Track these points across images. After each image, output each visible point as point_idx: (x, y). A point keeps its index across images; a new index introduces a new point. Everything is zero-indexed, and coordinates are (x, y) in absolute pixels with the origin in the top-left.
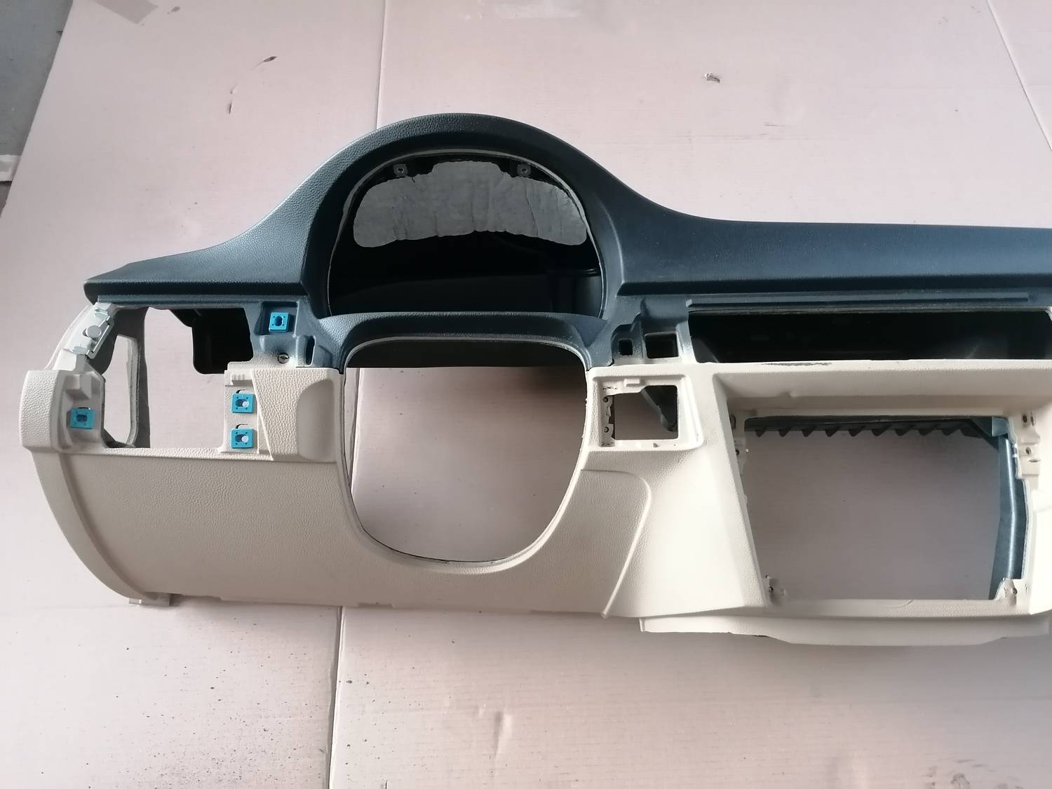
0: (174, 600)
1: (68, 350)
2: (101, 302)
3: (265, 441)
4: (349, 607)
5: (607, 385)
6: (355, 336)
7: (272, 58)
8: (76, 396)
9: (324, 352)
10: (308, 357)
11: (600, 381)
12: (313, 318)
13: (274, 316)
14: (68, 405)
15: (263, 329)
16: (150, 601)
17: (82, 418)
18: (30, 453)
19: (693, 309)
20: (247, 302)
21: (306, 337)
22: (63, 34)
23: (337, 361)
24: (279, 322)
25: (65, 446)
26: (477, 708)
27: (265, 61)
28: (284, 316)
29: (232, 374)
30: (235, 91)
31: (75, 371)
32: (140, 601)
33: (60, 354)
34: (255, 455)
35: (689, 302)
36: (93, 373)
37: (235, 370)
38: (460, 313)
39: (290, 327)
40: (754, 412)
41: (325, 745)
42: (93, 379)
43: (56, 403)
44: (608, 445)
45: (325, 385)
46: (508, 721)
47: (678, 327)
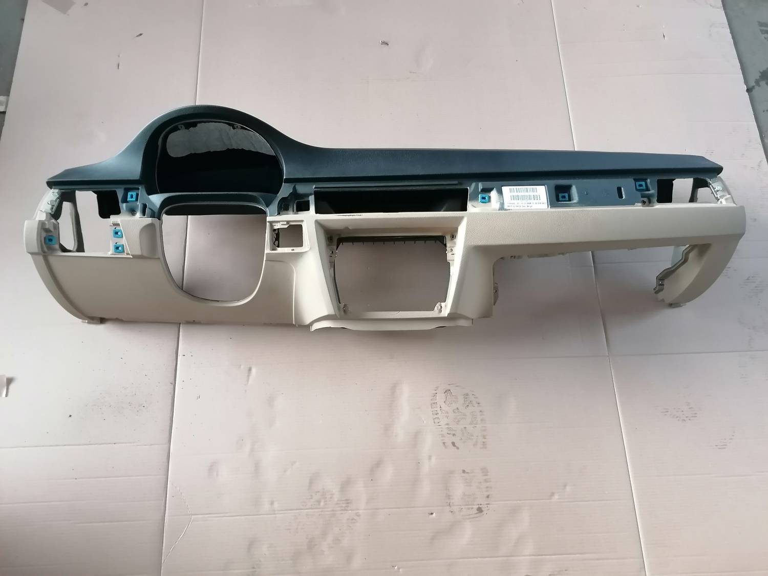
0: (102, 321)
1: (41, 211)
2: (54, 189)
3: (127, 249)
4: (183, 323)
5: (274, 224)
6: (164, 203)
7: (141, 34)
8: (47, 231)
9: (150, 211)
10: (144, 213)
11: (271, 223)
12: (147, 195)
13: (130, 194)
14: (44, 234)
15: (125, 200)
16: (91, 321)
17: (51, 240)
18: (29, 255)
19: (316, 189)
20: (118, 188)
21: (143, 204)
22: (25, 21)
23: (156, 215)
24: (132, 197)
25: (44, 252)
26: (240, 365)
27: (137, 36)
28: (134, 194)
29: (112, 220)
30: (121, 56)
31: (46, 220)
32: (87, 321)
33: (38, 213)
34: (125, 256)
35: (314, 186)
36: (53, 221)
37: (114, 219)
38: (210, 193)
39: (137, 199)
40: (340, 235)
41: (172, 381)
42: (54, 223)
43: (39, 234)
44: (275, 250)
45: (151, 226)
46: (254, 370)
47: (310, 197)
